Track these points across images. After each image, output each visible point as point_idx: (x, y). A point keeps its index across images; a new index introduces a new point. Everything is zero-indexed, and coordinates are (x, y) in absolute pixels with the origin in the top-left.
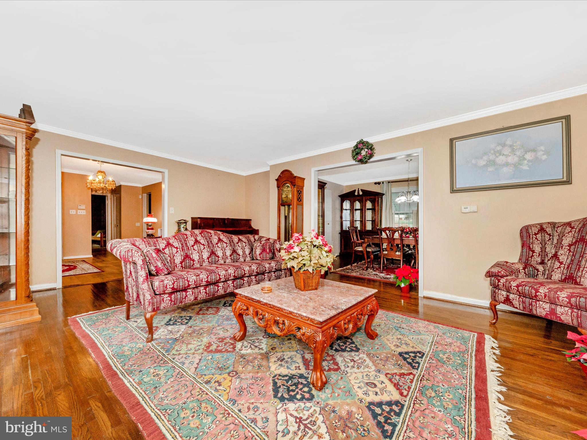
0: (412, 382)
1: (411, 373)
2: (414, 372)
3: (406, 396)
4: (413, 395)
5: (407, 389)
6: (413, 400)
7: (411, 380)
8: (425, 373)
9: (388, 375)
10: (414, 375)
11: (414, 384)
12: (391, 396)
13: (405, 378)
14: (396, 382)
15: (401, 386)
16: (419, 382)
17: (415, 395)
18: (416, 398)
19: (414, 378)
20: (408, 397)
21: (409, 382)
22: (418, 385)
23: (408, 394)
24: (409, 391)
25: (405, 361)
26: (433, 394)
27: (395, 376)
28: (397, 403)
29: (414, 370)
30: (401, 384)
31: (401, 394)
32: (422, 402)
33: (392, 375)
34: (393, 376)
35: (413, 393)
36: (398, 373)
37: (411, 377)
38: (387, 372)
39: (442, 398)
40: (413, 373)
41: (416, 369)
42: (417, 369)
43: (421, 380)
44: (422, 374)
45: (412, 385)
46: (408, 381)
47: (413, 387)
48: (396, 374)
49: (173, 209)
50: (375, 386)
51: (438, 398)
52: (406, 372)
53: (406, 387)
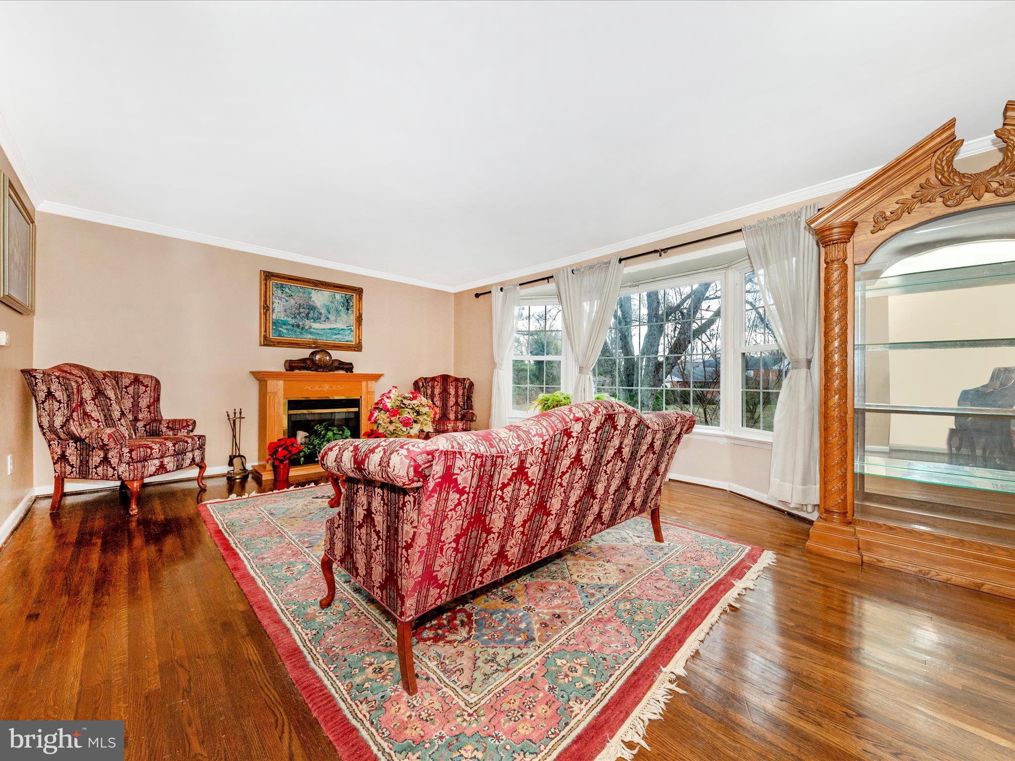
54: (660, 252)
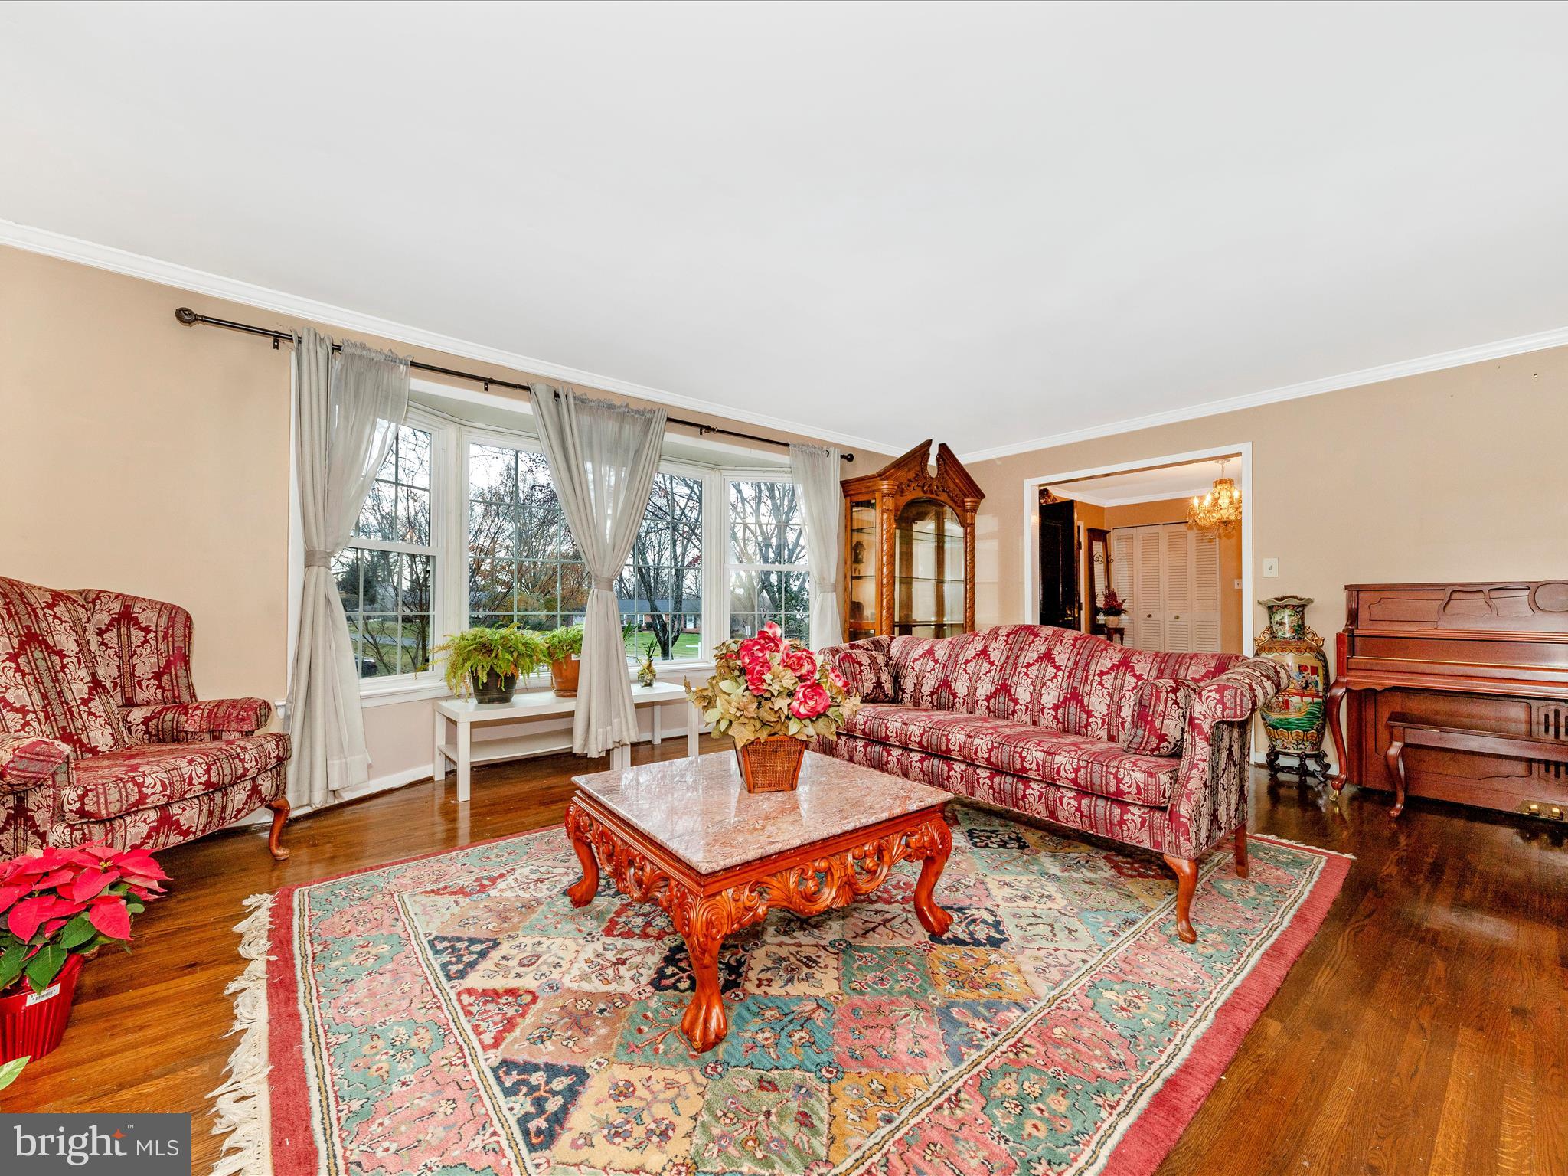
0: (476, 1028)
1: (496, 1044)
2: (495, 1057)
3: (459, 994)
4: (451, 1008)
5: (469, 1008)
6: (442, 1000)
7: (480, 1034)
8: (468, 1078)
9: (528, 998)
10: (485, 1048)
11: (468, 1027)
12: (482, 974)
13: (495, 1024)
14: (502, 1001)
15: (486, 1002)
16: (461, 1042)
17: (447, 1013)
18: (439, 1007)
19: (480, 1040)
20: (454, 997)
21: (480, 1022)
22: (457, 1034)
23: (460, 1001)
24: (463, 1007)
25: (546, 1064)
26: (414, 1043)
27: (517, 1011)
28: (462, 974)
29: (499, 1059)
30: (489, 1006)
31: (470, 992)
32: (424, 1010)
33: (525, 1007)
34: (520, 1005)
35: (453, 1012)
36: (520, 1020)
37: (488, 1038)
38: (540, 1004)
39: (392, 1053)
40: (494, 1051)
41: (499, 1067)
42: (495, 1071)
43: (461, 1049)
44: (471, 1066)
45: (469, 1021)
46: (484, 1025)
47: (463, 1020)
48: (523, 1016)
49: (1274, 562)
50: (522, 965)
51: (398, 1043)
52: (510, 1037)
53: (475, 1009)
54: (705, 429)
